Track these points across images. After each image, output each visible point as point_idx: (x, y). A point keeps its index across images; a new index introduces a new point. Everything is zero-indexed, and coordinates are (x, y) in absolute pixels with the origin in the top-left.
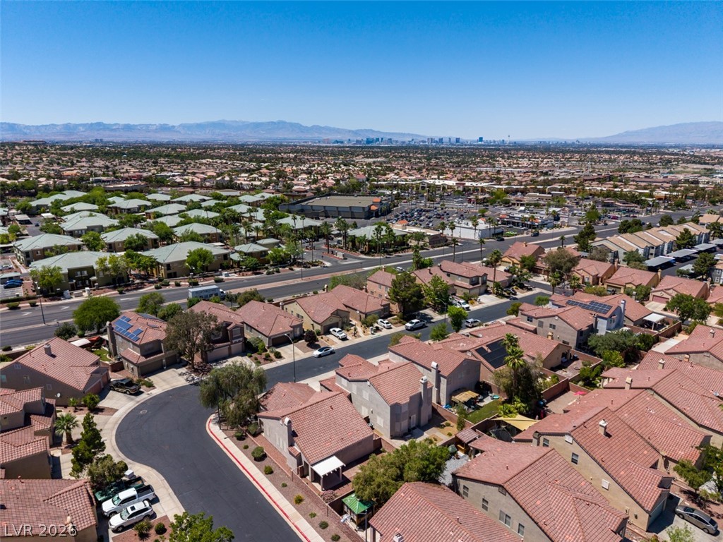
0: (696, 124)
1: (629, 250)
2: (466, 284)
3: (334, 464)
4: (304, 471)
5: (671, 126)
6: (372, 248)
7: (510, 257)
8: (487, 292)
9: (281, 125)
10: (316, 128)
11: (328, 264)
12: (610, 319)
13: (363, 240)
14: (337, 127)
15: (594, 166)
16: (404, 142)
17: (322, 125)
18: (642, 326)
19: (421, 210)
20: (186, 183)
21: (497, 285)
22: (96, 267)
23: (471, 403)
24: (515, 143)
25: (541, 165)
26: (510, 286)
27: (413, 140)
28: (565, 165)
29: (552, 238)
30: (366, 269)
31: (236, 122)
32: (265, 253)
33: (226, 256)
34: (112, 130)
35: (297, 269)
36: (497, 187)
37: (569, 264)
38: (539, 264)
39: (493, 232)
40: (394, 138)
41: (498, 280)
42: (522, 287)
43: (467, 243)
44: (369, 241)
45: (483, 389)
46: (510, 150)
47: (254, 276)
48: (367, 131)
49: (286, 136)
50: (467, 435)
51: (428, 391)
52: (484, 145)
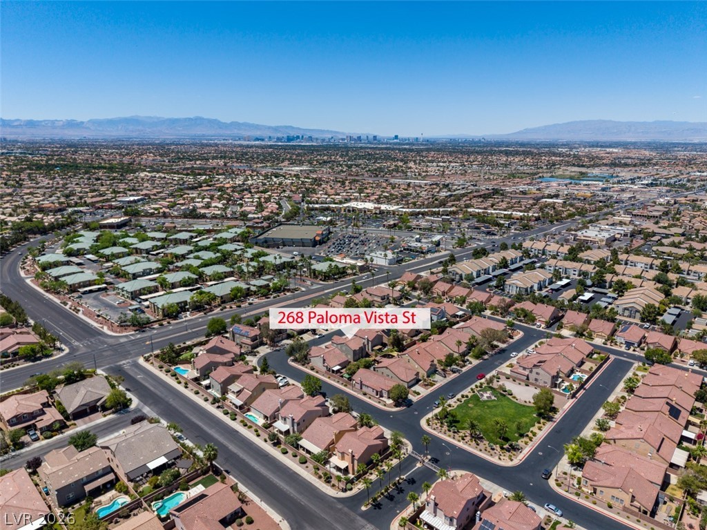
0: (584, 122)
1: (468, 272)
2: (379, 300)
3: (338, 367)
4: (329, 370)
5: (564, 124)
6: (326, 277)
7: (403, 281)
8: (390, 303)
9: (198, 121)
10: (235, 125)
11: (303, 289)
12: (438, 315)
13: (321, 272)
14: (256, 123)
15: (491, 171)
16: (323, 140)
17: (241, 121)
18: (455, 317)
19: (351, 237)
20: (156, 212)
21: (394, 299)
22: (189, 301)
23: (380, 350)
24: (428, 141)
25: (447, 173)
26: (401, 298)
27: (332, 138)
28: (466, 172)
29: (432, 262)
30: (326, 291)
31: (150, 117)
32: (268, 285)
33: (248, 289)
34: (14, 127)
35: (288, 294)
36: (404, 210)
37: (429, 287)
38: (417, 285)
39: (396, 260)
40: (315, 136)
41: (395, 296)
42: (407, 299)
43: (381, 268)
44: (325, 273)
45: (384, 345)
46: (422, 151)
47: (266, 300)
48: (287, 127)
49: (204, 133)
50: (378, 358)
51: (365, 346)
52: (399, 144)
